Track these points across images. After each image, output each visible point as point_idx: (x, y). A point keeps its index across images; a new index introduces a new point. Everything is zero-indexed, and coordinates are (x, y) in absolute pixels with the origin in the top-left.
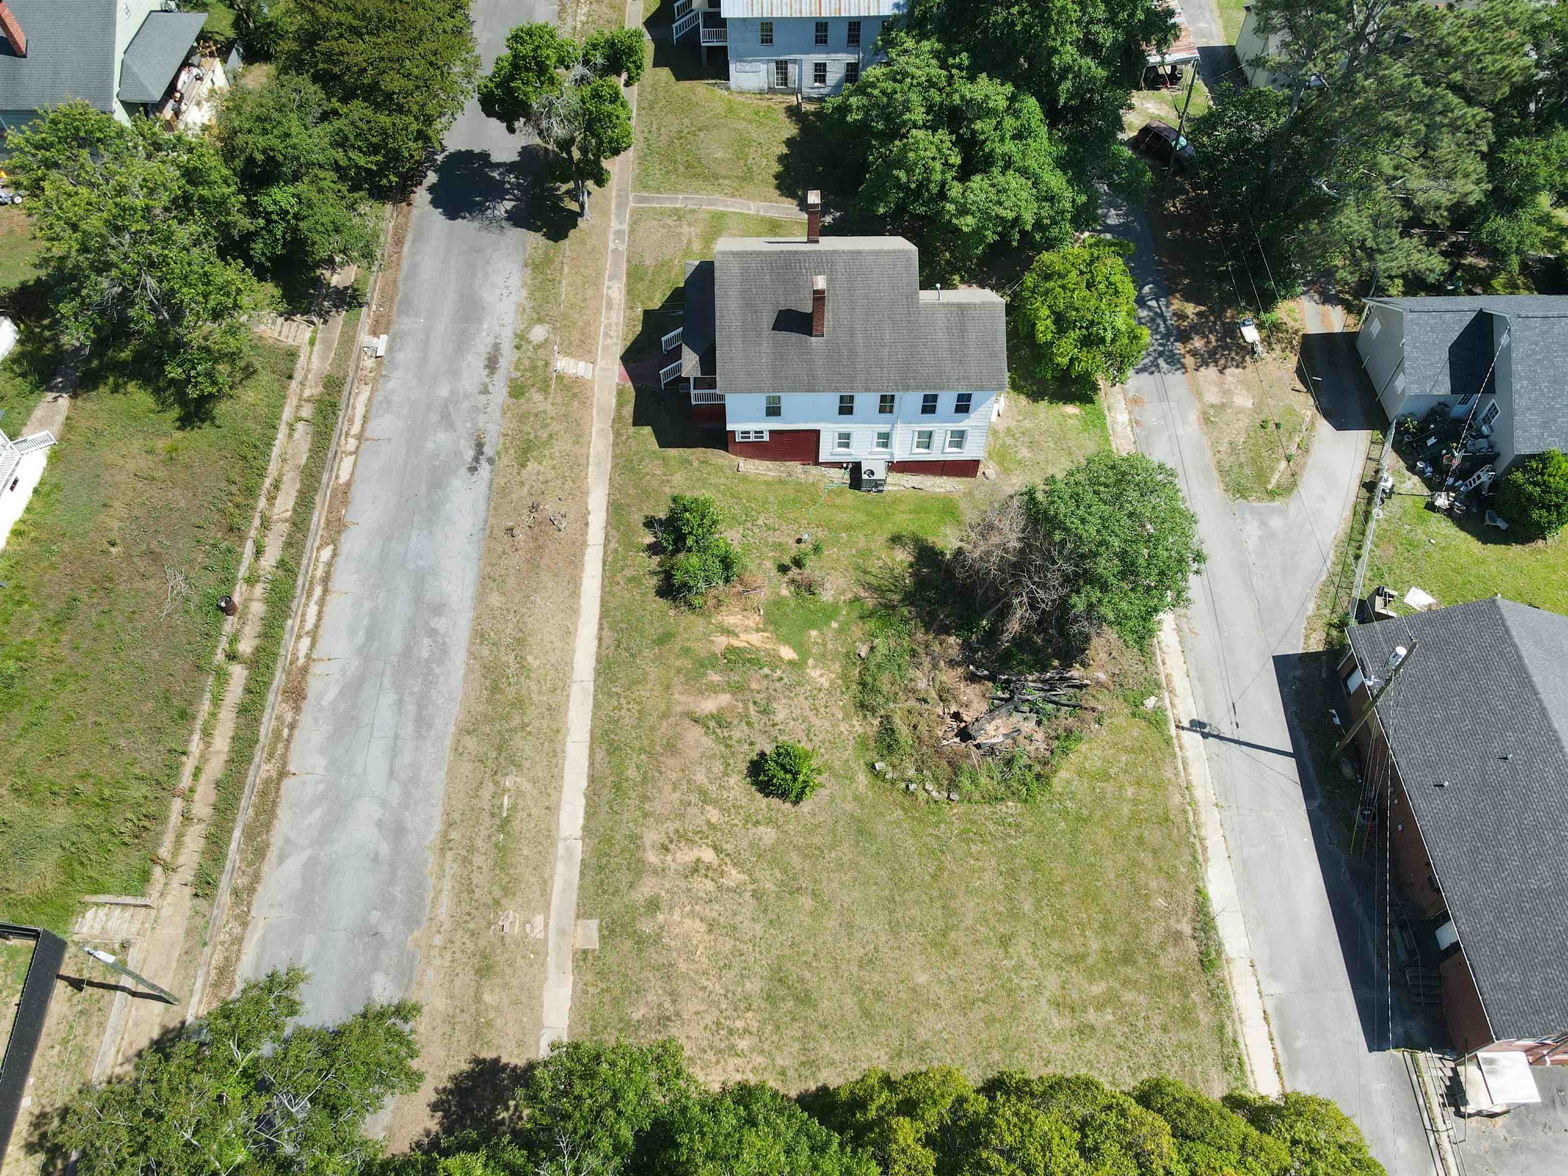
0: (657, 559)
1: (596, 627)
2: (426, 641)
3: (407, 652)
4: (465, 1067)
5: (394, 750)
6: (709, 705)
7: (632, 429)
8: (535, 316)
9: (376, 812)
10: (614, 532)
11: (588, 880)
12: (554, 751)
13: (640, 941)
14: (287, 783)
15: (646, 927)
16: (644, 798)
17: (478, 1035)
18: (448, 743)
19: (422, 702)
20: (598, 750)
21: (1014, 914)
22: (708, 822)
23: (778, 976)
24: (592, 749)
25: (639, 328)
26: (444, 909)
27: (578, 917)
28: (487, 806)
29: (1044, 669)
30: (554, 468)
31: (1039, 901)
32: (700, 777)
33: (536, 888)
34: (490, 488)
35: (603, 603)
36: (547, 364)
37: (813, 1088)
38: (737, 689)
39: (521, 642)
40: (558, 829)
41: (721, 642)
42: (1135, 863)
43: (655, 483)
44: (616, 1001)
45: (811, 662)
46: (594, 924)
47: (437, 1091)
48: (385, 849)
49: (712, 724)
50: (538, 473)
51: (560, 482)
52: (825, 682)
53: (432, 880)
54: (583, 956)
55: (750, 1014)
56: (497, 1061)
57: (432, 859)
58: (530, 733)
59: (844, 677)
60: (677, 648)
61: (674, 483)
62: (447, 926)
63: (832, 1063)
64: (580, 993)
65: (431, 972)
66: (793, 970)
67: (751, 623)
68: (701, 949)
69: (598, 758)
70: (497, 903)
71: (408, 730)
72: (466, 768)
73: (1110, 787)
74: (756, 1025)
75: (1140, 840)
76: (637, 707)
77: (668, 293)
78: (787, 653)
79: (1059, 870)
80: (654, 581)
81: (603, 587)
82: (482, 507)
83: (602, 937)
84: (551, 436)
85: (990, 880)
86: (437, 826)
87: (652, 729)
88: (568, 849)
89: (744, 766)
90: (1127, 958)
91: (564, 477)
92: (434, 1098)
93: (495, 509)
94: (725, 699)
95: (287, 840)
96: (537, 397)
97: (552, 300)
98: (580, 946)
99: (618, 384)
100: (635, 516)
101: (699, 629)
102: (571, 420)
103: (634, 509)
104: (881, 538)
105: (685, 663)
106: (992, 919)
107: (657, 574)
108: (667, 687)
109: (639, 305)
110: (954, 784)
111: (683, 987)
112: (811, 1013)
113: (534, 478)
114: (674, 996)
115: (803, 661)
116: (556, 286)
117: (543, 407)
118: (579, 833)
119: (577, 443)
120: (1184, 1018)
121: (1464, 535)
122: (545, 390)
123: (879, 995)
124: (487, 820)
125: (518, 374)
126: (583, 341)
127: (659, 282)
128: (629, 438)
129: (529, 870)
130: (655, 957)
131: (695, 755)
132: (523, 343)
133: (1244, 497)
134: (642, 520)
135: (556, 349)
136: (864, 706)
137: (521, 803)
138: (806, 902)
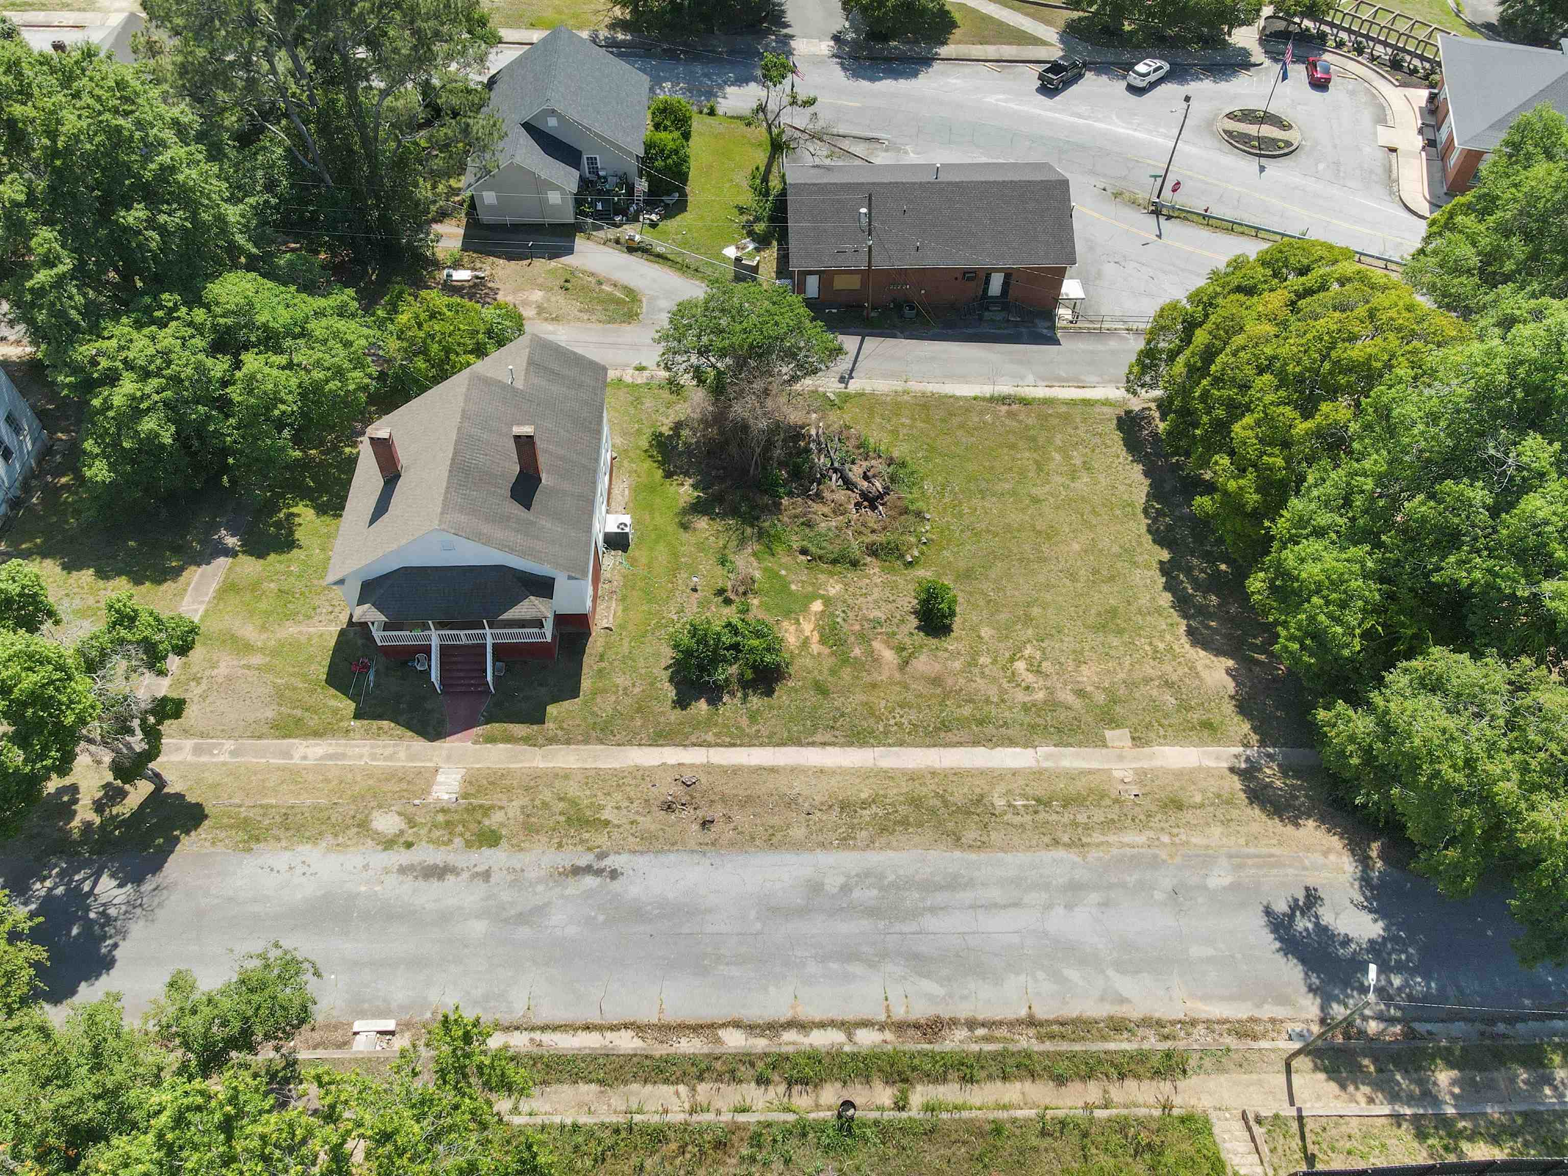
0: (726, 697)
1: (810, 748)
2: (857, 894)
3: (872, 912)
4: (1257, 809)
5: (991, 907)
6: (889, 655)
7: (550, 725)
8: (355, 830)
9: (1060, 910)
10: (693, 739)
11: (1071, 740)
12: (955, 774)
13: (1114, 701)
14: (1041, 1013)
15: (1100, 698)
16: (987, 701)
17: (1229, 802)
18: (973, 856)
19: (928, 886)
20: (948, 740)
21: (1014, 493)
22: (992, 663)
23: (1103, 628)
24: (946, 745)
25: (386, 723)
26: (1137, 839)
27: (1105, 746)
28: (1028, 818)
29: (808, 451)
30: (609, 794)
32: (957, 665)
33: (1091, 777)
34: (642, 853)
35: (782, 744)
36: (443, 811)
38: (863, 638)
39: (844, 806)
40: (1030, 768)
41: (815, 648)
42: (961, 426)
43: (628, 701)
44: (1166, 716)
45: (822, 592)
46: (1108, 734)
47: (1285, 826)
48: (1094, 897)
50: (618, 808)
51: (628, 789)
53: (1115, 851)
54: (1138, 741)
55: (1137, 643)
56: (1243, 790)
57: (1094, 854)
58: (945, 791)
59: (831, 574)
60: (830, 679)
61: (628, 683)
62: (1151, 834)
63: (1154, 599)
64: (1165, 740)
65: (1194, 840)
66: (1091, 620)
67: (792, 628)
68: (1103, 667)
69: (956, 739)
70: (1116, 801)
71: (966, 896)
72: (995, 837)
73: (903, 431)
74: (1143, 640)
75: (943, 420)
76: (898, 710)
77: (333, 691)
78: (817, 606)
80: (755, 701)
81: (761, 745)
82: (672, 857)
83: (1118, 726)
84: (561, 799)
85: (991, 504)
86: (1060, 853)
87: (920, 696)
88: (1047, 759)
89: (933, 642)
90: (1034, 439)
91: (619, 785)
92: (1290, 827)
93: (673, 844)
94: (876, 645)
95: (1102, 999)
96: (497, 817)
97: (326, 814)
98: (1129, 743)
99: (476, 742)
100: (673, 718)
101: (808, 662)
102: (532, 784)
103: (662, 719)
104: (684, 536)
105: (846, 673)
106: (1020, 506)
107: (746, 696)
108: (874, 686)
109: (344, 724)
110: (919, 514)
111: (1137, 675)
112: (1121, 610)
113: (625, 812)
114: (1147, 680)
115: (822, 597)
116: (298, 810)
117: (514, 808)
118: (1030, 751)
119: (566, 777)
120: (1066, 419)
121: (678, 218)
122: (487, 811)
123: (1095, 572)
124: (1042, 816)
125: (458, 841)
126: (401, 780)
127: (311, 701)
128: (562, 729)
129: (1078, 783)
130: (1122, 691)
131: (938, 667)
132: (402, 840)
133: (637, 315)
134: (678, 711)
135: (417, 802)
136: (855, 564)
137: (1017, 791)
138: (1036, 611)
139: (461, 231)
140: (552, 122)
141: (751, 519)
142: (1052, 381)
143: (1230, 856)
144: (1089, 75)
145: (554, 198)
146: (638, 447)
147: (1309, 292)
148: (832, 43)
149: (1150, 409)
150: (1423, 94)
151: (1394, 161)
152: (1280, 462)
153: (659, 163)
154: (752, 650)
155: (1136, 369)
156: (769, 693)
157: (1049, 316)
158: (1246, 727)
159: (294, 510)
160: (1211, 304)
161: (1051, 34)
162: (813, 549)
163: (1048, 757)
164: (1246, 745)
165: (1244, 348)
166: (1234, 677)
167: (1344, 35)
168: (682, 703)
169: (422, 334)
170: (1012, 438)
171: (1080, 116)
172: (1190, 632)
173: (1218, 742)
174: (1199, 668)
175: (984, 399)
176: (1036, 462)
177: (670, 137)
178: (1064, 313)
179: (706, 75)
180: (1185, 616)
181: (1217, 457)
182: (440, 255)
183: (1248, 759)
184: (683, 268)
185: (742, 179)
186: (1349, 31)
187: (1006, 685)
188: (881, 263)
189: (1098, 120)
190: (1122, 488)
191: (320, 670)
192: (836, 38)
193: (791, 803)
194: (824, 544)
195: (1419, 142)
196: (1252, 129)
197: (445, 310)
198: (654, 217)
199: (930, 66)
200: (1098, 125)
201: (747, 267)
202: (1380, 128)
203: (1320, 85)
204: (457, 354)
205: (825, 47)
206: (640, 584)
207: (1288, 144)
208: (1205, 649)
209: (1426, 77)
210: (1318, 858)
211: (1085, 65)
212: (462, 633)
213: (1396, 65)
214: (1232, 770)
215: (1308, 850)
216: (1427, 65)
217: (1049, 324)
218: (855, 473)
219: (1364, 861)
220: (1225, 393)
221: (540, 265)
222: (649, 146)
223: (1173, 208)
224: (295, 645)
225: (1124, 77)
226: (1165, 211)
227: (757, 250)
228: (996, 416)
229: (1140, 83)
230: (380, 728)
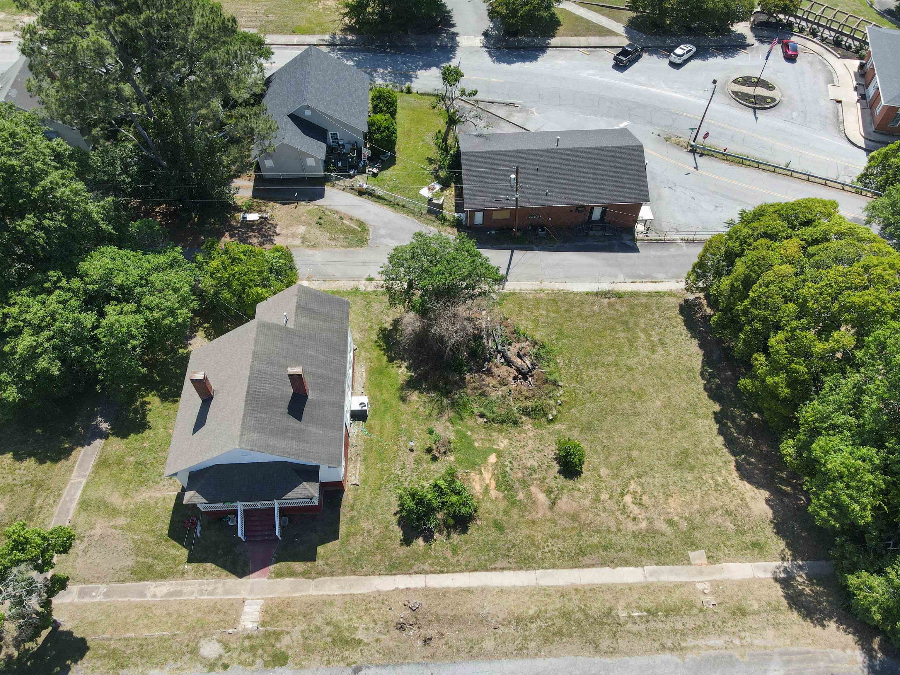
0: (437, 536)
1: (493, 573)
4: (795, 613)
6: (542, 497)
7: (319, 562)
8: (188, 656)
10: (415, 568)
11: (667, 560)
12: (591, 590)
13: (693, 528)
15: (684, 525)
16: (609, 531)
17: (777, 609)
18: (607, 660)
20: (585, 563)
21: (616, 364)
22: (610, 499)
23: (679, 466)
24: (583, 567)
25: (209, 566)
26: (718, 642)
27: (690, 564)
28: (643, 626)
29: (480, 337)
30: (360, 617)
31: (606, 354)
32: (587, 502)
33: (682, 590)
34: (384, 666)
35: (475, 570)
36: (249, 637)
37: (726, 450)
38: (525, 484)
39: (519, 621)
40: (640, 583)
41: (493, 493)
42: (579, 315)
43: (371, 541)
44: (729, 538)
45: (495, 447)
46: (692, 554)
47: (815, 626)
49: (552, 496)
50: (367, 629)
51: (373, 612)
52: (506, 441)
53: (703, 653)
54: (711, 559)
55: (704, 477)
56: (785, 597)
57: (690, 656)
58: (585, 605)
59: (500, 431)
60: (504, 518)
61: (371, 527)
62: (726, 638)
63: (712, 442)
64: (729, 558)
65: (756, 642)
66: (672, 459)
67: (477, 478)
68: (683, 499)
69: (590, 562)
70: (701, 610)
72: (622, 644)
73: (541, 320)
74: (707, 475)
75: (567, 311)
76: (550, 540)
77: (173, 542)
78: (492, 459)
79: (587, 344)
80: (456, 537)
81: (461, 571)
82: (405, 669)
83: (697, 548)
84: (328, 624)
85: (601, 372)
86: (667, 656)
87: (564, 529)
88: (651, 575)
89: (570, 483)
90: (626, 323)
91: (367, 609)
92: (819, 628)
93: (405, 658)
94: (534, 489)
96: (286, 640)
97: (169, 643)
98: (705, 561)
99: (270, 578)
100: (401, 553)
101: (489, 505)
102: (308, 611)
103: (394, 554)
104: (403, 407)
105: (515, 513)
106: (620, 373)
107: (449, 534)
108: (534, 522)
109: (181, 568)
110: (555, 383)
111: (707, 506)
112: (691, 451)
113: (371, 632)
114: (714, 510)
115: (495, 451)
116: (150, 641)
117: (296, 635)
118: (640, 569)
119: (331, 604)
120: (646, 307)
121: (391, 169)
122: (278, 635)
123: (672, 422)
124: (652, 625)
125: (258, 661)
126: (220, 611)
127: (157, 551)
128: (327, 564)
129: (673, 595)
130: (698, 519)
131: (575, 505)
132: (221, 663)
133: (366, 240)
134: (404, 547)
135: (230, 631)
136: (515, 423)
137: (634, 605)
138: (635, 454)
139: (252, 184)
140: (308, 113)
141: (446, 393)
142: (635, 278)
143: (781, 654)
144: (645, 55)
145: (310, 162)
146: (371, 340)
147: (815, 242)
148: (483, 38)
149: (699, 298)
150: (855, 64)
151: (840, 109)
152: (803, 369)
153: (377, 136)
154: (452, 505)
155: (692, 277)
156: (464, 530)
157: (631, 231)
158: (782, 544)
159: (146, 399)
160: (745, 242)
161: (619, 28)
162: (488, 414)
163: (651, 574)
164: (783, 559)
165: (773, 282)
166: (772, 507)
167: (803, 23)
168: (407, 541)
169: (226, 275)
170: (612, 323)
171: (641, 84)
172: (739, 467)
173: (764, 558)
174: (748, 500)
175: (592, 294)
176: (629, 340)
177: (384, 118)
178: (640, 227)
179: (404, 63)
180: (734, 454)
181: (756, 355)
182: (239, 203)
183: (785, 570)
184: (394, 205)
185: (430, 139)
186: (807, 21)
187: (620, 517)
188: (524, 204)
189: (652, 86)
190: (685, 358)
191: (164, 527)
192: (485, 34)
193: (483, 621)
194: (495, 409)
195: (855, 96)
196: (750, 90)
197: (241, 256)
198: (375, 170)
199: (544, 52)
200: (652, 90)
201: (436, 205)
202: (830, 87)
203: (791, 58)
204: (250, 287)
205: (478, 41)
206: (376, 447)
207: (773, 100)
208: (750, 482)
209: (857, 52)
210: (838, 652)
211: (642, 49)
212: (259, 503)
213: (837, 44)
214: (776, 580)
215: (832, 647)
216: (857, 43)
217: (631, 237)
218: (512, 352)
219: (869, 652)
220: (762, 312)
221: (304, 207)
222: (371, 125)
223: (704, 149)
224: (146, 507)
225: (668, 56)
226: (698, 151)
227: (442, 190)
228: (601, 307)
229: (677, 61)
230: (205, 570)
